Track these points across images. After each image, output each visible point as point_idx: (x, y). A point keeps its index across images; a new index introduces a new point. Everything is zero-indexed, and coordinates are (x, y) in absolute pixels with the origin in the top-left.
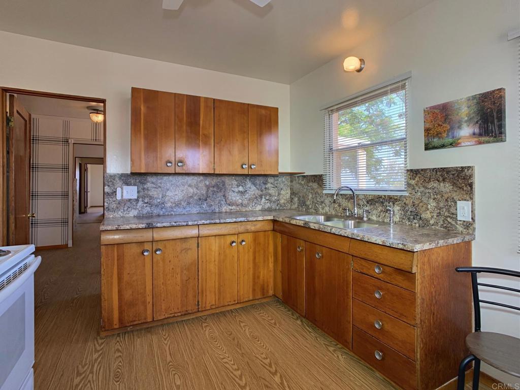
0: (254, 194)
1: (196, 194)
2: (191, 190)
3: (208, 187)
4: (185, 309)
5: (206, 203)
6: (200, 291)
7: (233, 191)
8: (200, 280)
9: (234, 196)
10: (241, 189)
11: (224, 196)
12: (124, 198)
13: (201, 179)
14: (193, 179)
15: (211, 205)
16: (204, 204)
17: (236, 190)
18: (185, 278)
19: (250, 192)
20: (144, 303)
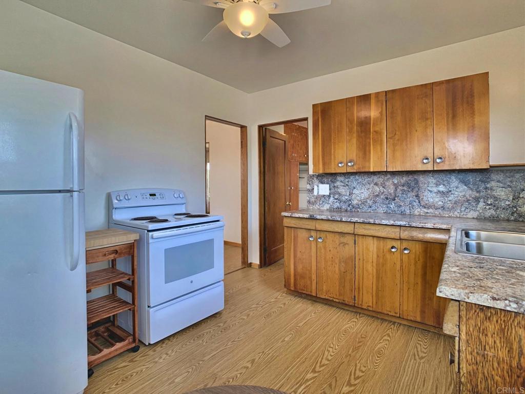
0: (464, 196)
1: (382, 193)
2: (377, 189)
3: (396, 186)
4: (341, 298)
5: (394, 203)
6: (357, 287)
7: (429, 190)
8: (357, 276)
9: (431, 197)
10: (441, 188)
11: (417, 196)
12: (320, 194)
13: (387, 177)
14: (379, 177)
15: (401, 205)
16: (392, 204)
17: (435, 190)
18: (343, 269)
19: (456, 193)
20: (310, 278)
